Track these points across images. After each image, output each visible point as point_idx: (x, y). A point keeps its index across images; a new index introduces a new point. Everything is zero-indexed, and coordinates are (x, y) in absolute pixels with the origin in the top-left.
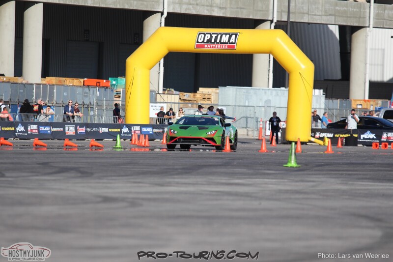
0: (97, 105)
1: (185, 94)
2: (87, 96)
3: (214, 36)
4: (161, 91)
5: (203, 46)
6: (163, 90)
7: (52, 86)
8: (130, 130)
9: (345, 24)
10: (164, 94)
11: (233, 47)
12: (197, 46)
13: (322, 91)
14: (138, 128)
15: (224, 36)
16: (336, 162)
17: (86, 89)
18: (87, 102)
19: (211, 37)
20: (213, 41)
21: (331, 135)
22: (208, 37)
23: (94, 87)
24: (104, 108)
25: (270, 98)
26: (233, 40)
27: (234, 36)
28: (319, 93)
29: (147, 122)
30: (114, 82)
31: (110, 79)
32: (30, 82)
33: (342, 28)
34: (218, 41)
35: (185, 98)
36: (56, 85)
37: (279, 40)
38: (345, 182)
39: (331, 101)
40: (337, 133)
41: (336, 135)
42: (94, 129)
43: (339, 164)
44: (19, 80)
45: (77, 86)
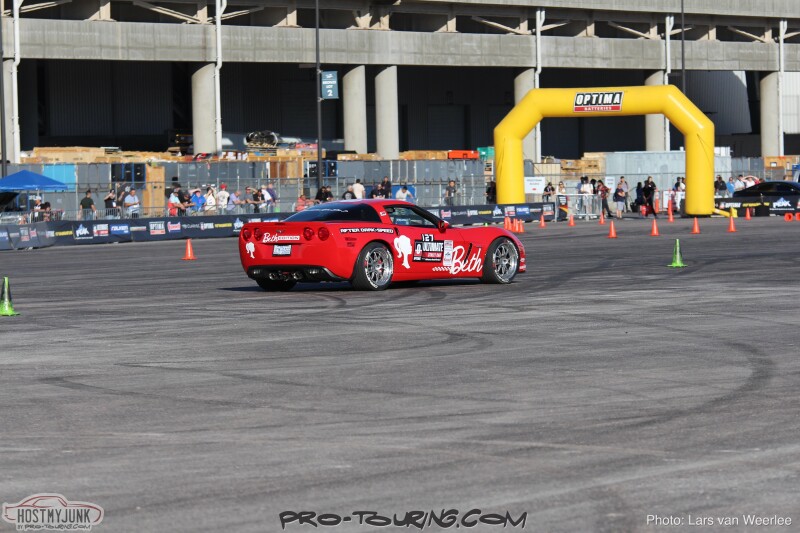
0: (465, 181)
1: (568, 161)
2: (452, 172)
3: (595, 97)
4: (539, 160)
5: (582, 109)
6: (542, 158)
7: (411, 162)
8: (503, 211)
9: (751, 69)
10: (542, 163)
11: (618, 108)
12: (576, 109)
13: (729, 148)
14: (512, 209)
15: (606, 96)
16: (731, 254)
17: (452, 164)
18: (453, 178)
19: (592, 98)
20: (594, 102)
21: (738, 205)
22: (588, 98)
23: (460, 159)
24: (473, 185)
25: (667, 163)
26: (617, 100)
27: (618, 96)
28: (725, 151)
29: (522, 201)
30: (484, 153)
31: (479, 149)
32: (386, 158)
33: (749, 74)
34: (600, 102)
35: (568, 166)
36: (417, 160)
37: (670, 97)
38: (732, 289)
39: (739, 160)
40: (746, 202)
41: (745, 205)
42: (461, 213)
43: (734, 257)
44: (373, 157)
45: (440, 160)
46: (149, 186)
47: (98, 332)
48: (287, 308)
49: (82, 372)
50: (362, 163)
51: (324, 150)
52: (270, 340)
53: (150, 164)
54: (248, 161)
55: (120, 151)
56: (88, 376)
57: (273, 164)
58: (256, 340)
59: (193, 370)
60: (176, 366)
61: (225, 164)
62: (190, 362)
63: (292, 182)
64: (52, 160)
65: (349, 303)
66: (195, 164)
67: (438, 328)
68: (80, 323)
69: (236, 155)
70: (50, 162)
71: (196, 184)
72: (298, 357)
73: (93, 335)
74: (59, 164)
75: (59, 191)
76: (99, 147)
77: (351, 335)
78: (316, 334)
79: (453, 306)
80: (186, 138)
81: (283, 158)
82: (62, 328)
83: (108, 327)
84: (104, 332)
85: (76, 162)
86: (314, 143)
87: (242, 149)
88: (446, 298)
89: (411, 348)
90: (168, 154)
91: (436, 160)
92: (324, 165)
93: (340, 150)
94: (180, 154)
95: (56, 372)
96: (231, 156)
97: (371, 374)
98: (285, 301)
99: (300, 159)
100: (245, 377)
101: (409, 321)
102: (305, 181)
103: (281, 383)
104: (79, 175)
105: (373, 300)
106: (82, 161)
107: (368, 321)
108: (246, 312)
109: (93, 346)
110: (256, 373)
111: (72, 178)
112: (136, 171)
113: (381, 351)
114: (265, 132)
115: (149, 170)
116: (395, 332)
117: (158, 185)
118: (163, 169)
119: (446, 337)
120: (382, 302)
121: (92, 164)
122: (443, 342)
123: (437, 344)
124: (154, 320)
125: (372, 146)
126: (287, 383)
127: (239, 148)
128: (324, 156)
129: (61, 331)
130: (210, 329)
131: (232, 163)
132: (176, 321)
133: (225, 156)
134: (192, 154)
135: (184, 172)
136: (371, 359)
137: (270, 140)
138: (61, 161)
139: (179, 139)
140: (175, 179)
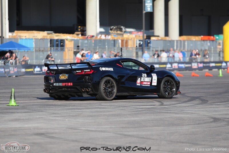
2: (202, 46)
18: (203, 49)
30: (217, 38)
31: (215, 36)
32: (173, 39)
36: (187, 40)
42: (207, 65)
44: (167, 38)
45: (198, 41)
46: (66, 50)
47: (55, 114)
48: (138, 105)
49: (52, 131)
50: (162, 42)
51: (145, 35)
52: (133, 119)
53: (67, 40)
54: (111, 39)
55: (53, 34)
56: (56, 133)
57: (122, 41)
58: (126, 119)
59: (102, 131)
60: (93, 129)
61: (100, 40)
62: (99, 128)
63: (131, 49)
64: (23, 37)
65: (165, 103)
66: (87, 40)
67: (208, 116)
68: (46, 110)
69: (105, 36)
70: (22, 38)
71: (87, 49)
72: (147, 127)
73: (54, 115)
74: (26, 39)
75: (26, 51)
76: (44, 31)
77: (169, 118)
78: (153, 117)
79: (212, 106)
80: (83, 28)
81: (127, 38)
82: (39, 112)
83: (59, 112)
84: (58, 114)
85: (34, 38)
86: (141, 31)
87: (109, 34)
88: (208, 102)
89: (197, 124)
90: (75, 35)
91: (196, 41)
92: (145, 42)
93: (152, 35)
94: (80, 35)
95: (41, 131)
96: (103, 37)
97: (181, 135)
98: (137, 102)
99: (134, 39)
100: (125, 135)
101: (194, 112)
102: (137, 49)
103: (142, 138)
104: (35, 44)
105: (175, 103)
106: (37, 38)
107: (175, 112)
108: (119, 106)
109: (55, 120)
110: (130, 133)
111: (32, 45)
112: (61, 43)
113: (183, 125)
114: (119, 26)
115: (66, 42)
116: (188, 117)
117: (70, 49)
118: (73, 42)
119: (212, 120)
120: (180, 103)
121: (41, 39)
122: (211, 122)
123: (208, 123)
124: (79, 109)
125: (167, 34)
126: (144, 138)
127: (107, 33)
128: (145, 37)
129: (39, 113)
130: (105, 113)
131: (104, 40)
132: (89, 110)
133: (100, 37)
134: (85, 35)
135: (82, 44)
136: (180, 128)
137: (121, 30)
138: (27, 37)
139: (80, 28)
140: (78, 46)
